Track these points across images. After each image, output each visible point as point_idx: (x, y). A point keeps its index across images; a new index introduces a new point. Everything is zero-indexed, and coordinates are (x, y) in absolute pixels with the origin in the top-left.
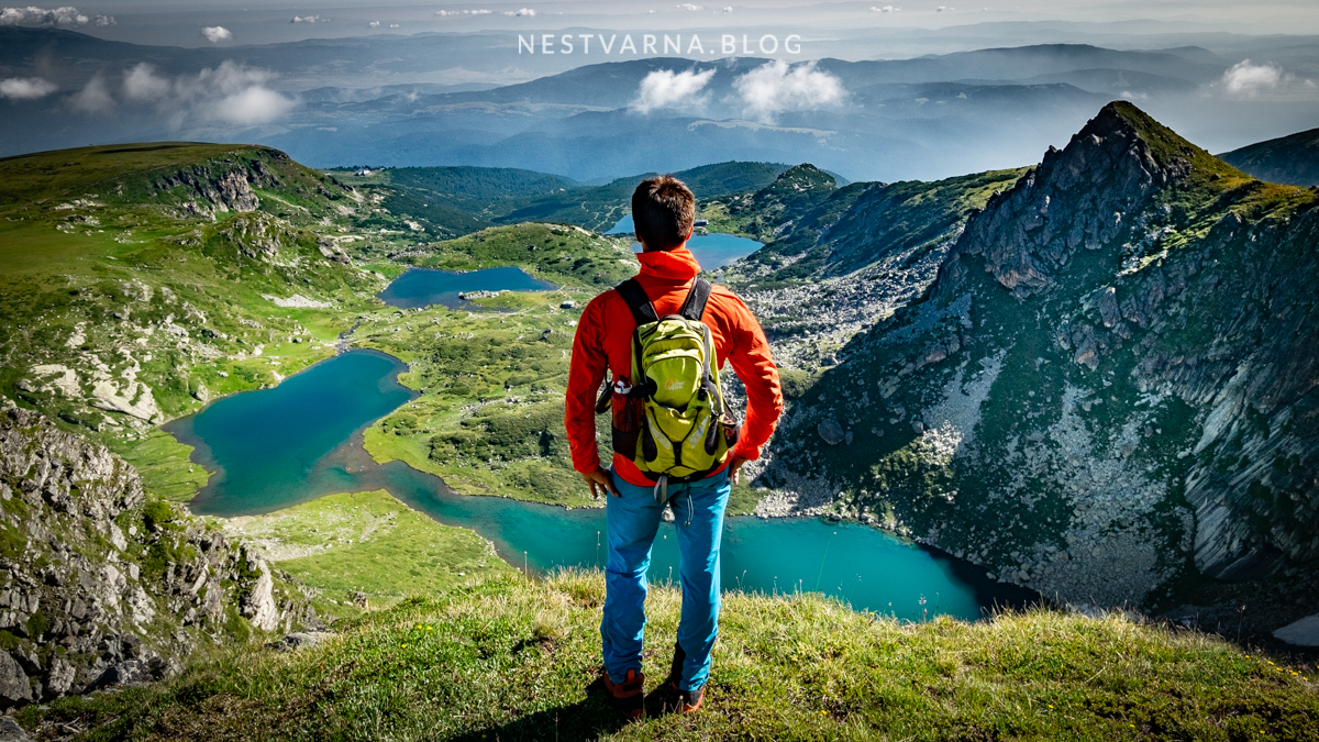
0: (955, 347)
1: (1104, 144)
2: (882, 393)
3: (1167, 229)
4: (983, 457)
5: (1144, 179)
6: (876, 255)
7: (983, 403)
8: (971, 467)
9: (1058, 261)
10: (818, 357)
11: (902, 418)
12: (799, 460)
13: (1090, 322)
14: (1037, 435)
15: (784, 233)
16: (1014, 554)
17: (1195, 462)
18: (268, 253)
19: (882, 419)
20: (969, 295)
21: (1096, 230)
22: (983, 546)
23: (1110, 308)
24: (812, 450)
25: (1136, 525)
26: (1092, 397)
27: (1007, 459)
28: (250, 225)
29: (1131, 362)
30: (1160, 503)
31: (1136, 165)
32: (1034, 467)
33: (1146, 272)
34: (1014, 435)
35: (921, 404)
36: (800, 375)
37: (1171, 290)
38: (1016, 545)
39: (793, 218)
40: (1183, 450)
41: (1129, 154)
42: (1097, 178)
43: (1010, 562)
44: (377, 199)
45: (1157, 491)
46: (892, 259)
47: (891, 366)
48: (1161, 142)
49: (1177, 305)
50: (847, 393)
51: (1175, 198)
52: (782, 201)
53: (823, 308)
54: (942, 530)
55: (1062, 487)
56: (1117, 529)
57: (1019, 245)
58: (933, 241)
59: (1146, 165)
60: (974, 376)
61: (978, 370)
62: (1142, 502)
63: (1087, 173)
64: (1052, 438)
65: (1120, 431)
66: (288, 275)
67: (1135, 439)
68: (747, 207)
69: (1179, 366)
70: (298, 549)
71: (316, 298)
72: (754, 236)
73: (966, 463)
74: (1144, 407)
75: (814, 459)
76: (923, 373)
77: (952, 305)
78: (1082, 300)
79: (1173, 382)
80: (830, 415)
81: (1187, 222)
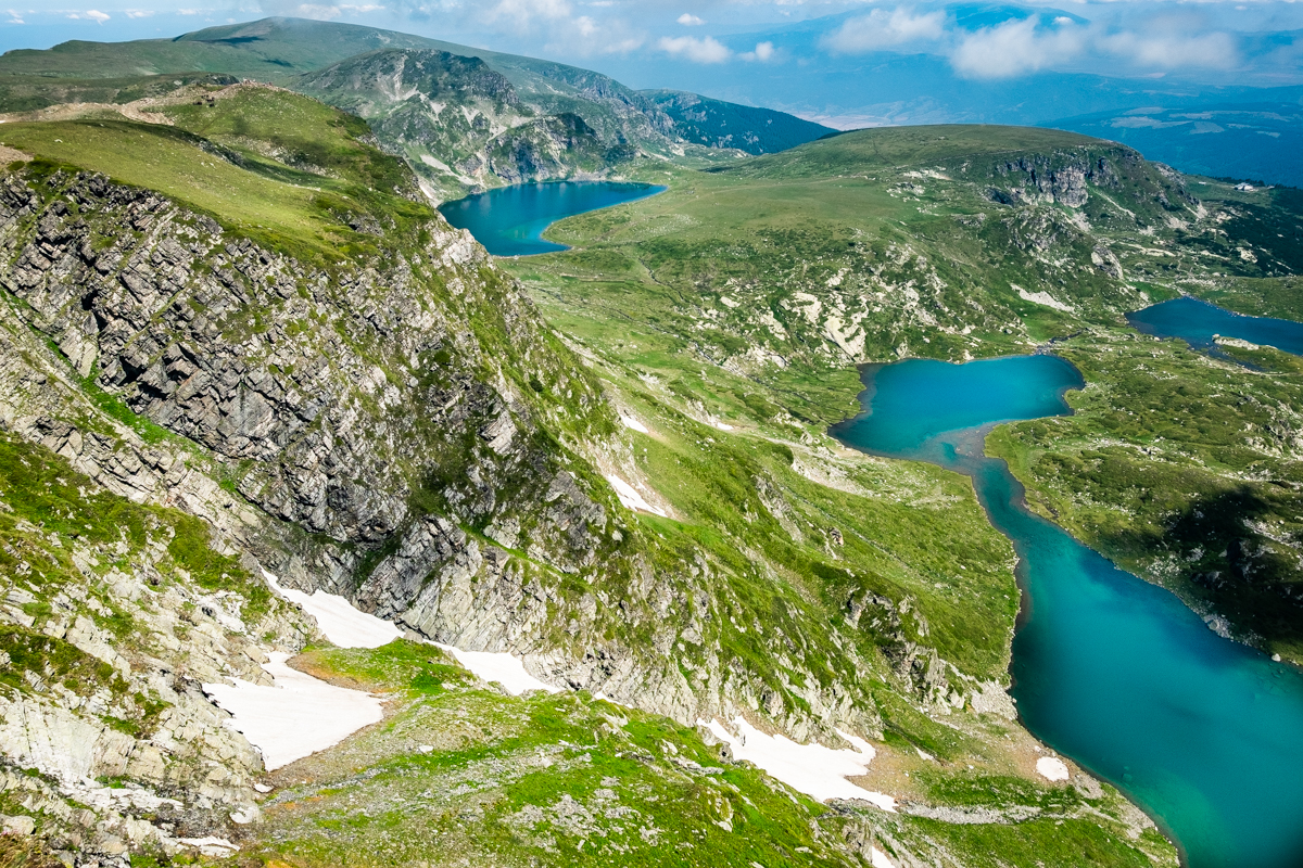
18: (1038, 247)
44: (1222, 217)
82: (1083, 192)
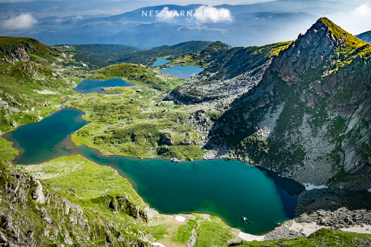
0: (268, 102)
1: (318, 32)
2: (244, 118)
3: (338, 61)
4: (277, 138)
5: (330, 44)
6: (242, 72)
7: (277, 120)
8: (273, 141)
9: (302, 72)
10: (223, 106)
11: (251, 126)
12: (217, 141)
13: (312, 92)
14: (294, 130)
15: (211, 65)
16: (287, 168)
17: (345, 137)
18: (34, 75)
19: (244, 126)
20: (273, 84)
21: (315, 62)
22: (277, 166)
23: (319, 88)
24: (222, 137)
25: (326, 158)
26: (312, 117)
27: (285, 138)
28: (27, 66)
29: (325, 106)
30: (334, 150)
31: (328, 39)
32: (294, 140)
33: (331, 76)
34: (287, 130)
35: (257, 121)
36: (217, 113)
37: (339, 81)
38: (287, 165)
39: (214, 60)
40: (341, 133)
41: (326, 36)
42: (315, 44)
43: (285, 171)
44: (71, 56)
45: (333, 147)
46: (247, 73)
47: (247, 109)
48: (337, 31)
49: (341, 86)
50: (233, 118)
51: (341, 50)
52: (210, 54)
53: (224, 90)
54: (264, 161)
55: (302, 146)
56: (320, 159)
57: (289, 67)
58: (261, 67)
59: (332, 39)
60: (274, 111)
61: (276, 109)
62: (328, 151)
63: (312, 42)
64: (299, 131)
65: (321, 128)
66: (42, 83)
67: (326, 130)
68: (198, 56)
69: (340, 106)
70: (51, 175)
71: (52, 90)
72: (201, 66)
73: (271, 140)
74: (329, 120)
75: (222, 140)
76: (258, 111)
77: (267, 88)
78: (310, 85)
79: (338, 112)
80: (227, 125)
81: (344, 58)
82: (27, 56)
